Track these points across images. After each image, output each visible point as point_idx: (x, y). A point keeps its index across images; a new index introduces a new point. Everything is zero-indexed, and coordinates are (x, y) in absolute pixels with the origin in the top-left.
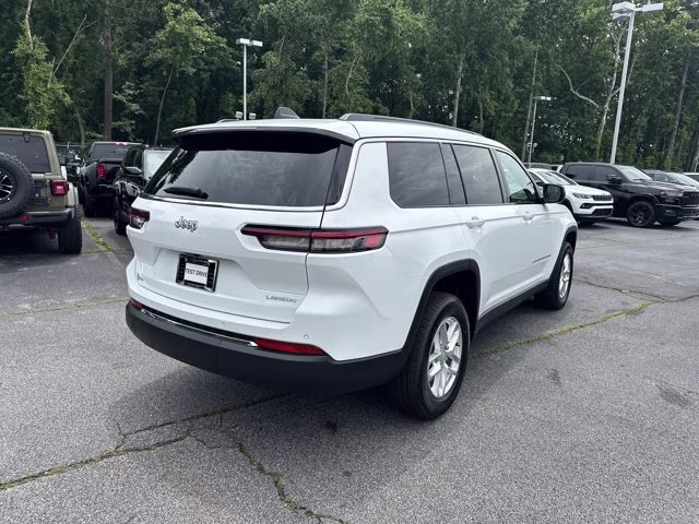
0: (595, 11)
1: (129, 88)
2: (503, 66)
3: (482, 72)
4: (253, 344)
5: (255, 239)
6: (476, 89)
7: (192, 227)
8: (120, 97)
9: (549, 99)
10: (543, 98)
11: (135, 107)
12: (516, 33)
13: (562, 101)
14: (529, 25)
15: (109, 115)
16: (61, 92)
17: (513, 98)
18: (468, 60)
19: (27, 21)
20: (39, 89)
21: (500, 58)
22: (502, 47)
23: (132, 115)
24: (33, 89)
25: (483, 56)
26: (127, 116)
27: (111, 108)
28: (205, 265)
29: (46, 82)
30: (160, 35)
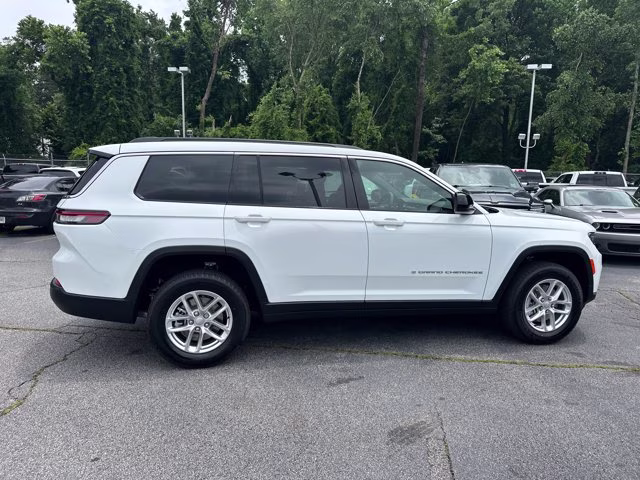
1: (437, 122)
8: (427, 130)
11: (439, 137)
15: (417, 145)
16: (375, 132)
19: (358, 83)
20: (361, 131)
23: (436, 145)
24: (357, 131)
26: (432, 146)
27: (418, 141)
29: (367, 125)
30: (462, 75)
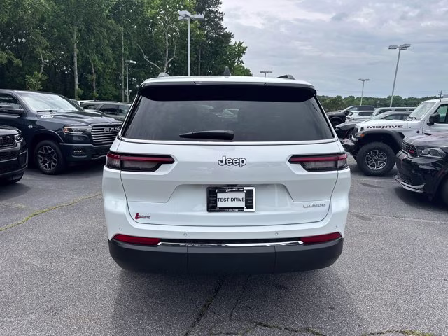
0: (153, 12)
2: (104, 38)
3: (90, 41)
4: (300, 242)
5: (299, 166)
6: (87, 52)
7: (240, 163)
9: (135, 62)
10: (131, 62)
12: (109, 17)
13: (141, 64)
14: (116, 13)
17: (112, 60)
18: (79, 31)
21: (101, 32)
22: (101, 26)
25: (89, 30)
28: (242, 192)
